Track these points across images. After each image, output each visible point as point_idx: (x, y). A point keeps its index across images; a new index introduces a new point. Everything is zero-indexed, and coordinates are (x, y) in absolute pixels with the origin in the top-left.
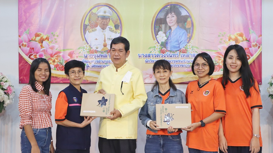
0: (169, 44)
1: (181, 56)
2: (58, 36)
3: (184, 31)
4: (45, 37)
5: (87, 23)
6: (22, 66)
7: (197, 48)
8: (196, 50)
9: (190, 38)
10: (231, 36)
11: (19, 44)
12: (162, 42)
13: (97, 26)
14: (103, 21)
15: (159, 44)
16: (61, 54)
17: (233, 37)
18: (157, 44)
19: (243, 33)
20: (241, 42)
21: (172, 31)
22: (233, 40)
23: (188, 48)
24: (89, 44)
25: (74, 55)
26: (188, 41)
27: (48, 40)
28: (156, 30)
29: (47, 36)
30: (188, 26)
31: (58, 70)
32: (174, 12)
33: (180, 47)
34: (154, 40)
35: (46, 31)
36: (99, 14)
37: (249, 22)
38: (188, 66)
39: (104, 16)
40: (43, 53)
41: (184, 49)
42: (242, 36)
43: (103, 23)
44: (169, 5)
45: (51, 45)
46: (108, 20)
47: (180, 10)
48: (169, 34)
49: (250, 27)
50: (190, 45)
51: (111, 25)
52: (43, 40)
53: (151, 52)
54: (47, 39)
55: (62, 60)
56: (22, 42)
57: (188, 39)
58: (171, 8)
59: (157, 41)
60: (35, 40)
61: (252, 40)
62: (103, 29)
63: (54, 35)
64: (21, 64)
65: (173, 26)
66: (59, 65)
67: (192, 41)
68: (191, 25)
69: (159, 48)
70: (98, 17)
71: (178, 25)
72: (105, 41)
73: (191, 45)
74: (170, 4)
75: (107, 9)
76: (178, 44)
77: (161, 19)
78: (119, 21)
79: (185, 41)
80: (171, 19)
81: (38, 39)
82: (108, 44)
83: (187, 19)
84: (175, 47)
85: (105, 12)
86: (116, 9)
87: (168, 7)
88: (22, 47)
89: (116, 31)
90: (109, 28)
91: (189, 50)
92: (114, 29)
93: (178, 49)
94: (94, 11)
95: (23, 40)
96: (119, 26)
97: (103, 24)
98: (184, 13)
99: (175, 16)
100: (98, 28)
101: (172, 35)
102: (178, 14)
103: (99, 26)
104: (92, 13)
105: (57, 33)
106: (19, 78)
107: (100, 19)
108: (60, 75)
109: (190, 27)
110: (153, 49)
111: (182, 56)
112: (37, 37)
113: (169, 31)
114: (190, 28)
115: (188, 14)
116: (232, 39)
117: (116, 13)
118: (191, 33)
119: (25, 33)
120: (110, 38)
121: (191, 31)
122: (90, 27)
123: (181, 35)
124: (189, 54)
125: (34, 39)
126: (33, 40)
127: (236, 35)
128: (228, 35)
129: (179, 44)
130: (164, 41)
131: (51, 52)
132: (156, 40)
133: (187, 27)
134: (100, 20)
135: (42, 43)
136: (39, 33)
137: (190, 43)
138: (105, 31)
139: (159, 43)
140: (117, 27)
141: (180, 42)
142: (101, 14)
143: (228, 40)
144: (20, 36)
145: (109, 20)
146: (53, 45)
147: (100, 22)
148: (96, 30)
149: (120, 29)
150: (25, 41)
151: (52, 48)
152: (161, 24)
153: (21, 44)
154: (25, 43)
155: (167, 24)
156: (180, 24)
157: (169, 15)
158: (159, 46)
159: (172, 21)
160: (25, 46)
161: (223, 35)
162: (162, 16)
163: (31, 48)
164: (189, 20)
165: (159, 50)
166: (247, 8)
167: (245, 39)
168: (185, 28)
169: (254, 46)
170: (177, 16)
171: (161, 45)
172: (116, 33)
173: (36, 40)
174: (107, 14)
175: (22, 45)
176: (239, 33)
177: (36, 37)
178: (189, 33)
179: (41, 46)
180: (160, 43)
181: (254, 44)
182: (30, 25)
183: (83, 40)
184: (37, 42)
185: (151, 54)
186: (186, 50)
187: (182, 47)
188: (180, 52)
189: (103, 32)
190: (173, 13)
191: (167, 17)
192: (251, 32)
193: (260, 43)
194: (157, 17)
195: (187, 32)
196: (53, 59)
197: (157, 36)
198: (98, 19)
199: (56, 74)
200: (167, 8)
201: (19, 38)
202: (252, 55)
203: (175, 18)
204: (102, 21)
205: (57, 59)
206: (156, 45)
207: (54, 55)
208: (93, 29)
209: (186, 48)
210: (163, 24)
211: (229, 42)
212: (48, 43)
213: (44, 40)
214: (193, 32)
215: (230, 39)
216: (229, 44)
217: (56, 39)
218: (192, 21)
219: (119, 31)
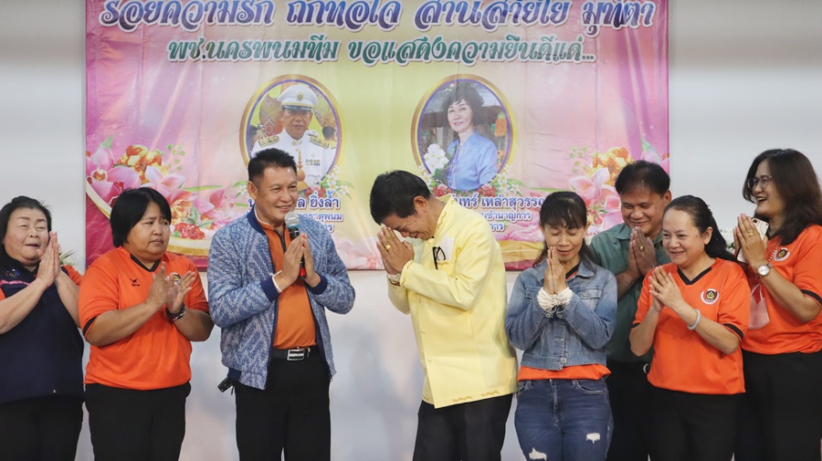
0: (454, 175)
1: (483, 204)
2: (183, 154)
3: (489, 143)
4: (150, 156)
5: (255, 122)
6: (94, 226)
7: (520, 184)
8: (518, 190)
9: (504, 160)
10: (599, 156)
11: (88, 173)
12: (437, 170)
13: (279, 131)
14: (294, 120)
15: (430, 175)
16: (191, 199)
17: (604, 158)
18: (426, 174)
19: (627, 148)
21: (461, 144)
22: (605, 166)
23: (500, 183)
25: (223, 201)
27: (160, 164)
28: (422, 140)
29: (156, 154)
30: (498, 131)
31: (183, 237)
32: (466, 99)
33: (481, 182)
34: (418, 164)
35: (156, 140)
36: (286, 102)
37: (641, 123)
38: (500, 227)
39: (297, 106)
41: (490, 186)
42: (625, 157)
43: (295, 123)
44: (452, 82)
45: (166, 175)
46: (308, 116)
47: (480, 94)
48: (453, 150)
49: (643, 135)
50: (503, 178)
51: (315, 128)
52: (147, 164)
54: (157, 160)
55: (193, 213)
56: (94, 167)
57: (500, 164)
58: (457, 88)
59: (424, 168)
60: (126, 164)
62: (296, 136)
63: (174, 152)
64: (93, 222)
65: (463, 131)
66: (186, 225)
67: (508, 167)
68: (506, 129)
70: (284, 108)
71: (475, 130)
72: (300, 167)
73: (508, 177)
74: (456, 79)
75: (304, 89)
76: (476, 175)
77: (434, 115)
78: (333, 119)
79: (491, 167)
80: (460, 115)
81: (134, 160)
82: (306, 174)
83: (496, 116)
84: (467, 182)
85: (300, 98)
86: (325, 89)
87: (452, 85)
88: (94, 180)
89: (327, 142)
90: (310, 135)
91: (500, 188)
92: (321, 137)
93: (476, 187)
94: (273, 94)
95: (96, 163)
96: (333, 130)
97: (297, 126)
99: (466, 107)
100: (284, 135)
101: (460, 153)
102: (475, 103)
103: (284, 130)
104: (269, 100)
105: (181, 147)
106: (87, 256)
107: (286, 113)
108: (189, 250)
109: (503, 134)
111: (485, 202)
112: (132, 157)
113: (453, 144)
114: (504, 137)
115: (498, 104)
116: (602, 164)
117: (327, 100)
118: (506, 148)
119: (102, 146)
120: (311, 161)
121: (506, 143)
122: (264, 131)
123: (483, 153)
124: (501, 198)
125: (123, 161)
126: (121, 164)
127: (611, 154)
128: (593, 154)
129: (478, 174)
130: (441, 166)
132: (423, 165)
133: (496, 134)
134: (287, 117)
135: (144, 171)
136: (136, 146)
137: (504, 173)
138: (300, 143)
139: (430, 173)
140: (328, 132)
141: (479, 169)
142: (290, 101)
143: (591, 166)
144: (89, 154)
145: (311, 117)
146: (173, 175)
147: (288, 121)
148: (277, 140)
149: (336, 138)
150: (102, 167)
151: (169, 183)
152: (435, 126)
153: (92, 173)
154: (101, 172)
155: (450, 127)
156: (480, 127)
157: (455, 106)
158: (431, 180)
159: (460, 121)
160: (103, 177)
161: (580, 154)
162: (436, 107)
163: (115, 184)
164: (501, 116)
166: (636, 90)
168: (491, 137)
170: (472, 107)
171: (435, 177)
172: (326, 146)
173: (129, 164)
174: (306, 102)
175: (96, 175)
176: (618, 148)
177: (129, 155)
178: (502, 149)
179: (142, 178)
182: (114, 126)
184: (132, 169)
186: (494, 189)
187: (485, 182)
188: (481, 193)
189: (294, 144)
190: (463, 102)
191: (450, 109)
192: (644, 147)
194: (424, 109)
195: (497, 147)
197: (426, 156)
198: (281, 114)
199: (178, 248)
201: (89, 159)
203: (467, 113)
204: (292, 118)
205: (182, 210)
207: (174, 200)
208: (271, 138)
209: (495, 184)
210: (440, 126)
211: (594, 170)
212: (159, 171)
213: (150, 164)
214: (509, 147)
215: (597, 162)
216: (595, 176)
217: (177, 161)
218: (507, 119)
219: (333, 143)
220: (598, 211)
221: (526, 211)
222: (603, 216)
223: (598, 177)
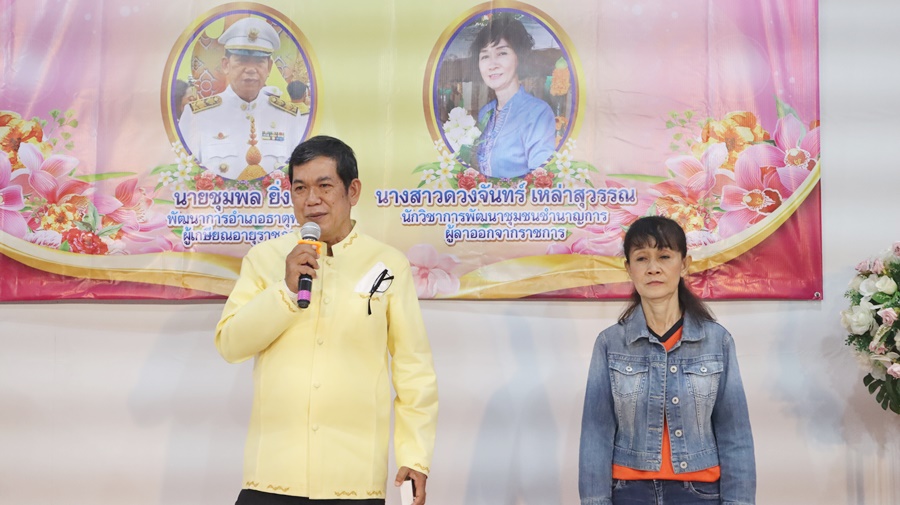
0: (489, 155)
1: (534, 199)
2: (76, 124)
3: (544, 105)
4: (26, 127)
5: (185, 74)
7: (591, 167)
8: (588, 177)
9: (566, 132)
10: (711, 125)
12: (463, 147)
14: (243, 71)
15: (453, 155)
16: (89, 192)
17: (719, 128)
18: (446, 152)
19: (755, 112)
20: (747, 147)
21: (500, 108)
22: (721, 140)
23: (559, 167)
24: (195, 154)
25: (136, 195)
26: (558, 143)
27: (40, 140)
28: (440, 101)
29: (33, 124)
30: (557, 86)
31: (76, 251)
32: (507, 38)
33: (531, 165)
34: (435, 138)
35: (31, 105)
36: (230, 45)
37: (777, 74)
38: (559, 234)
39: (249, 51)
40: (18, 188)
41: (544, 171)
42: (752, 126)
43: (245, 76)
44: (486, 13)
45: (50, 157)
46: (265, 64)
47: (529, 31)
48: (488, 116)
49: (780, 91)
50: (564, 159)
51: (276, 83)
52: (20, 140)
53: (423, 182)
55: (91, 214)
57: (559, 137)
58: (494, 23)
59: (444, 144)
61: (785, 139)
62: (247, 97)
63: (61, 122)
65: (503, 87)
66: (80, 233)
67: (571, 142)
68: (568, 84)
69: (452, 168)
70: (228, 54)
71: (521, 86)
72: (253, 143)
73: (570, 157)
74: (491, 8)
75: (260, 24)
76: (523, 154)
77: (459, 62)
78: (304, 70)
79: (547, 141)
80: (497, 63)
82: (265, 154)
83: (553, 64)
84: (510, 164)
85: (253, 37)
86: (293, 26)
87: (486, 18)
89: (296, 105)
90: (269, 95)
91: (560, 175)
92: (286, 98)
93: (523, 172)
94: (212, 32)
96: (305, 87)
97: (248, 80)
98: (542, 41)
99: (509, 50)
100: (229, 94)
101: (499, 121)
102: (521, 43)
103: (229, 88)
104: (206, 40)
105: (72, 113)
107: (233, 61)
108: (83, 271)
109: (563, 92)
110: (432, 171)
111: (537, 196)
113: (488, 108)
114: (565, 97)
115: (556, 46)
116: (716, 137)
117: (296, 40)
118: (568, 112)
120: (272, 134)
121: (569, 106)
122: (199, 89)
123: (533, 121)
124: (562, 190)
128: (703, 121)
129: (526, 154)
130: (469, 142)
131: (50, 185)
132: (441, 140)
133: (553, 92)
134: (234, 67)
135: (16, 150)
137: (565, 152)
138: (254, 107)
139: (452, 151)
140: (296, 91)
141: (528, 145)
142: (239, 42)
143: (700, 140)
145: (270, 68)
146: (59, 156)
147: (235, 73)
148: (218, 102)
149: (308, 99)
151: (55, 169)
152: (460, 81)
155: (482, 80)
156: (530, 83)
157: (490, 49)
158: (454, 163)
159: (498, 71)
161: (683, 121)
162: (462, 52)
164: (561, 65)
165: (451, 176)
166: (768, 23)
167: (761, 136)
169: (792, 160)
170: (516, 51)
171: (460, 158)
172: (294, 112)
174: (261, 44)
176: (741, 113)
178: (563, 113)
179: (14, 161)
180: (457, 148)
181: (794, 152)
183: (172, 140)
185: (422, 189)
186: (550, 175)
187: (536, 165)
188: (530, 182)
190: (503, 42)
191: (482, 55)
192: (781, 111)
193: (816, 151)
194: (443, 54)
195: (554, 109)
196: (58, 210)
197: (446, 126)
198: (225, 62)
199: (68, 267)
200: (480, 21)
202: (787, 194)
203: (509, 60)
204: (241, 68)
205: (72, 210)
206: (440, 159)
207: (62, 195)
208: (209, 99)
209: (552, 169)
210: (467, 81)
211: (703, 146)
212: (39, 151)
213: (25, 140)
214: (574, 111)
215: (708, 135)
216: (706, 155)
217: (67, 135)
218: (570, 69)
219: (305, 107)
220: (709, 208)
221: (600, 209)
222: (719, 216)
223: (711, 157)
